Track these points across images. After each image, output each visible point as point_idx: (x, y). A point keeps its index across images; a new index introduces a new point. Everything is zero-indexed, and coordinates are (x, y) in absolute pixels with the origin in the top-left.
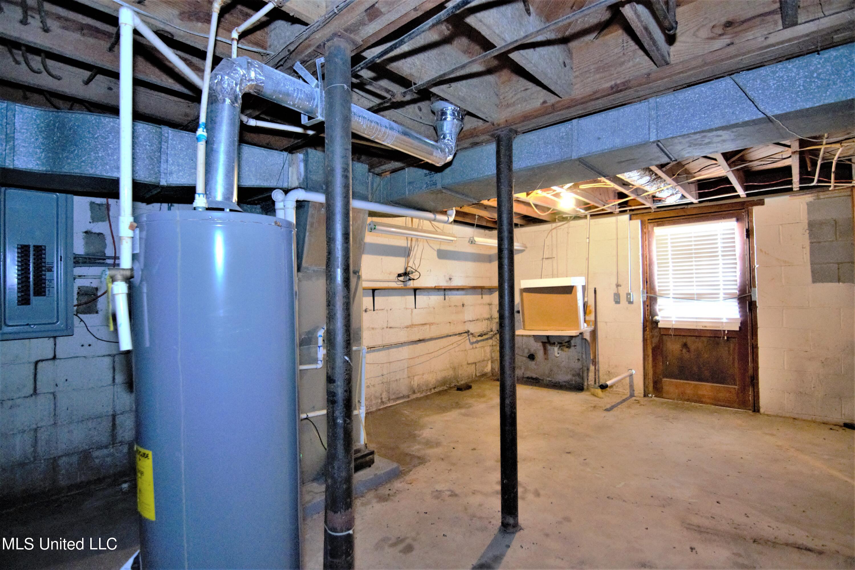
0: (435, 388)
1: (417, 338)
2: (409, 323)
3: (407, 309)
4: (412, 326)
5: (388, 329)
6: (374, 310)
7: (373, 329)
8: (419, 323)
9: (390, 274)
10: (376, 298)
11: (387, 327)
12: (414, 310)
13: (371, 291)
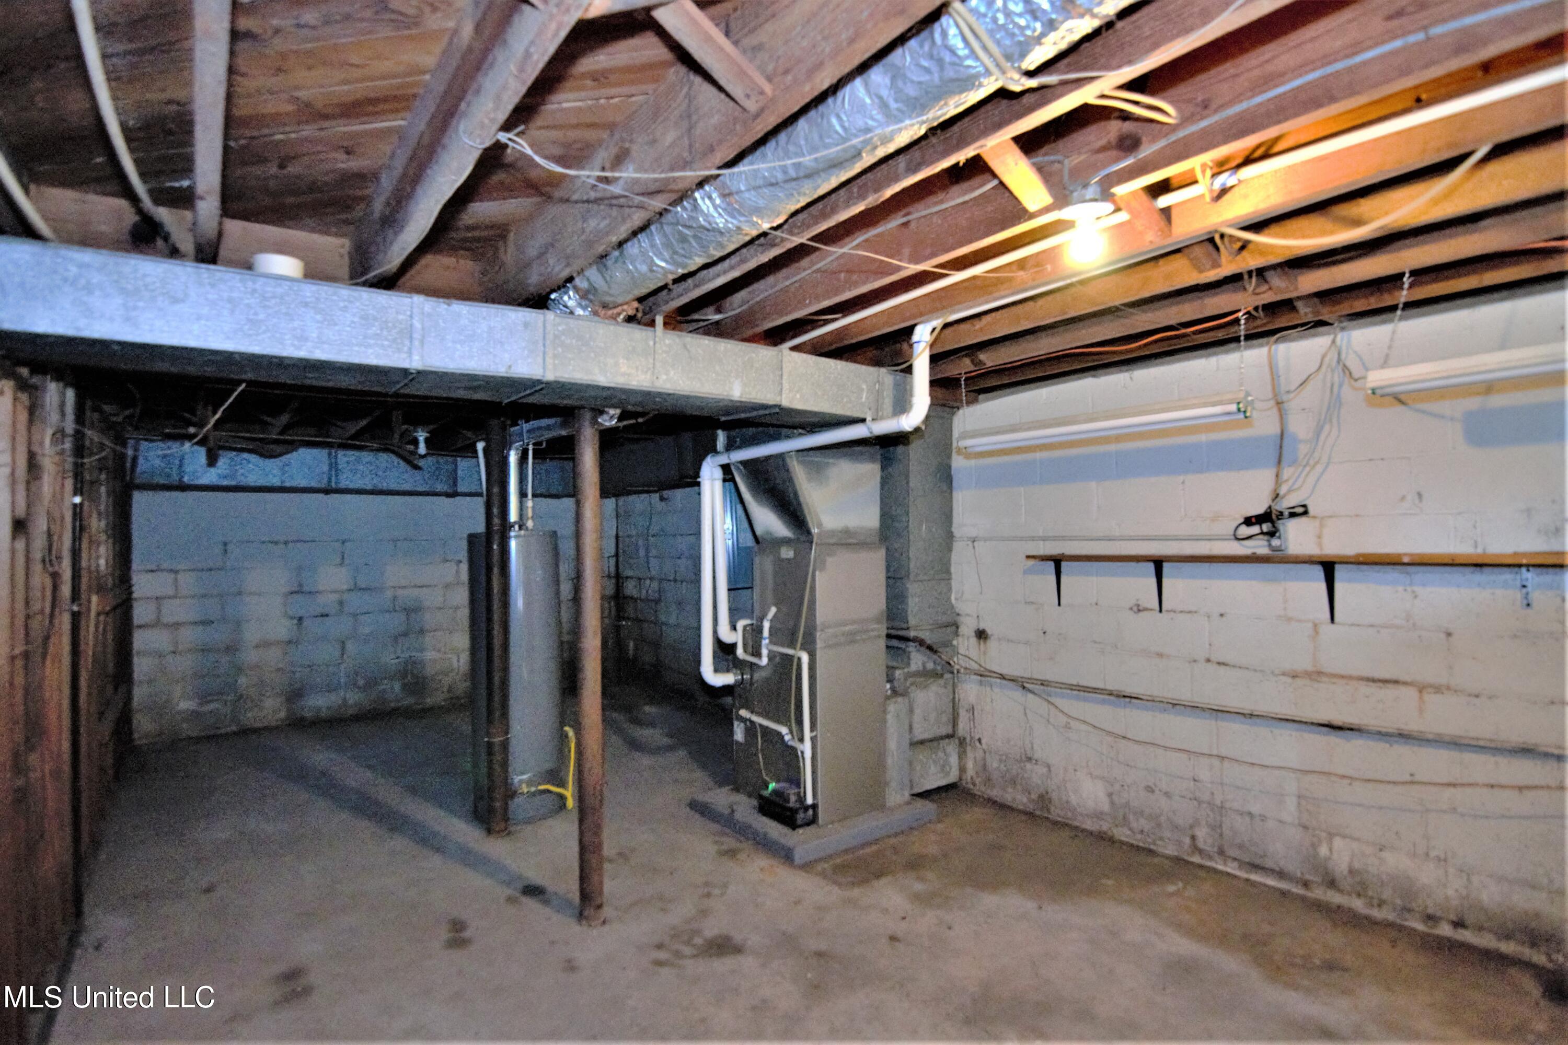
0: (1459, 924)
1: (1324, 717)
2: (1304, 663)
3: (1289, 619)
4: (1316, 675)
5: (1212, 667)
6: (1161, 611)
7: (1160, 655)
8: (1355, 673)
9: (1215, 518)
10: (1165, 581)
11: (1208, 660)
12: (1327, 629)
13: (1151, 566)
